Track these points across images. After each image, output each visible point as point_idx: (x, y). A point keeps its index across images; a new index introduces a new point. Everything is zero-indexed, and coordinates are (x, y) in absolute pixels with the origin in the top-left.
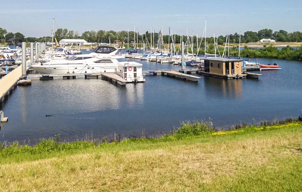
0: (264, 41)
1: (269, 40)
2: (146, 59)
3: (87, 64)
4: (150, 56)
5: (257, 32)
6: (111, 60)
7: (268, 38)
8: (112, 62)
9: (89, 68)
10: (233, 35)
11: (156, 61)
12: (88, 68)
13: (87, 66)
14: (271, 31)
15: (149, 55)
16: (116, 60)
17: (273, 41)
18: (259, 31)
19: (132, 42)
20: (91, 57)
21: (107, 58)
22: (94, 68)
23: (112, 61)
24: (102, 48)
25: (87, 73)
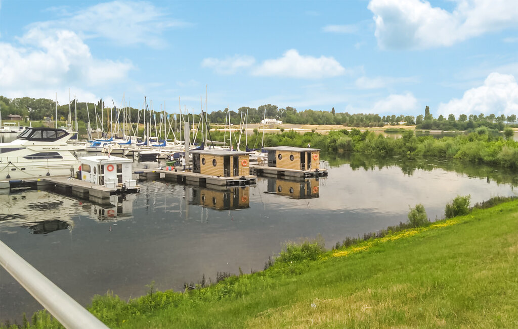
0: (267, 122)
1: (274, 120)
2: (98, 150)
3: (10, 162)
4: (105, 144)
5: (257, 109)
6: (59, 153)
7: (272, 118)
8: (61, 157)
9: (15, 169)
10: (222, 112)
11: (123, 154)
12: (12, 170)
13: (10, 165)
14: (275, 107)
15: (103, 143)
16: (69, 152)
17: (279, 122)
18: (259, 108)
19: (45, 118)
20: (18, 149)
21: (51, 149)
22: (24, 169)
23: (61, 155)
24: (40, 132)
25: (11, 178)
